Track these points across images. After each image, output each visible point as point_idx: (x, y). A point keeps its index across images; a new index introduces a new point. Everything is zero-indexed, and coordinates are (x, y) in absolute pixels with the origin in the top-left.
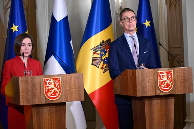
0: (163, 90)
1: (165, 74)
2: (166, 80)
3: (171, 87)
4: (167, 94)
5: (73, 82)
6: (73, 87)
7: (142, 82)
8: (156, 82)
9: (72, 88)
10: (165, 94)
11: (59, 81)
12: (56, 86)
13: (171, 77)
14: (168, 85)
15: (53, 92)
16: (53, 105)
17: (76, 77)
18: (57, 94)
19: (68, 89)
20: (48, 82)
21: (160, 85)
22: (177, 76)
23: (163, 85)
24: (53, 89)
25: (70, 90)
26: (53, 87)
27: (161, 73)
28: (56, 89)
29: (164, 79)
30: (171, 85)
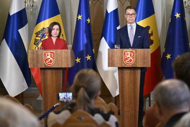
1: (129, 53)
2: (130, 57)
3: (133, 62)
4: (130, 66)
5: (63, 55)
6: (64, 58)
7: (111, 58)
8: (122, 58)
9: (63, 59)
10: (129, 66)
11: (54, 54)
12: (52, 57)
14: (131, 60)
16: (53, 69)
17: (65, 52)
18: (52, 62)
19: (60, 59)
20: (46, 54)
23: (127, 61)
24: (49, 58)
25: (61, 60)
26: (50, 57)
27: (126, 52)
28: (51, 59)
29: (128, 56)
30: (133, 61)
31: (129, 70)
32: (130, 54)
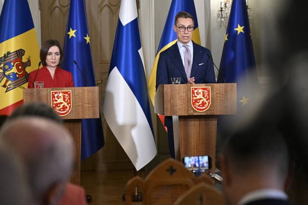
0: (198, 109)
1: (200, 91)
2: (202, 97)
3: (208, 107)
4: (203, 114)
5: (86, 97)
6: (86, 102)
7: (170, 99)
8: (189, 100)
9: (85, 104)
10: (200, 114)
11: (69, 95)
12: (66, 100)
13: (209, 95)
14: (203, 104)
15: (61, 107)
17: (90, 91)
18: (67, 110)
19: (80, 104)
20: (56, 95)
21: (194, 104)
22: (216, 93)
23: (197, 104)
24: (61, 103)
25: (82, 106)
26: (62, 101)
27: (195, 89)
28: (65, 104)
29: (198, 97)
30: (207, 104)
31: (198, 119)
32: (202, 93)
